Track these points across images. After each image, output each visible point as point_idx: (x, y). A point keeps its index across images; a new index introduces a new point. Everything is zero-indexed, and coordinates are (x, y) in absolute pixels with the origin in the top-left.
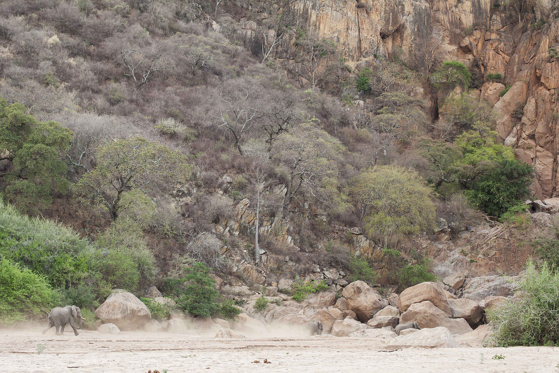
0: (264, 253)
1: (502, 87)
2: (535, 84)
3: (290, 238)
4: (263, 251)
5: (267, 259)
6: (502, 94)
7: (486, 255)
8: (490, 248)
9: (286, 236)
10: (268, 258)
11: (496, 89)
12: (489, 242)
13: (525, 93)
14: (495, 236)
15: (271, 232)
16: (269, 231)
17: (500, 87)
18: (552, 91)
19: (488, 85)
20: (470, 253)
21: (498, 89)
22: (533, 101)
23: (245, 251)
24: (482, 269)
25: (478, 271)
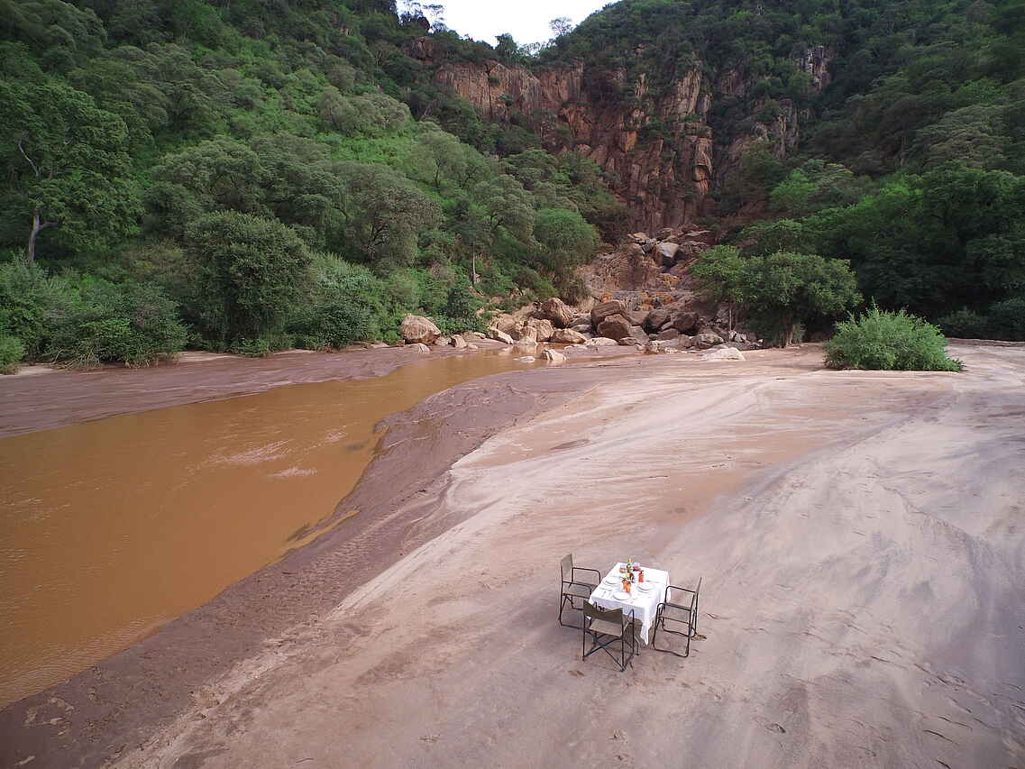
10: (481, 280)
13: (606, 153)
18: (626, 153)
22: (613, 160)
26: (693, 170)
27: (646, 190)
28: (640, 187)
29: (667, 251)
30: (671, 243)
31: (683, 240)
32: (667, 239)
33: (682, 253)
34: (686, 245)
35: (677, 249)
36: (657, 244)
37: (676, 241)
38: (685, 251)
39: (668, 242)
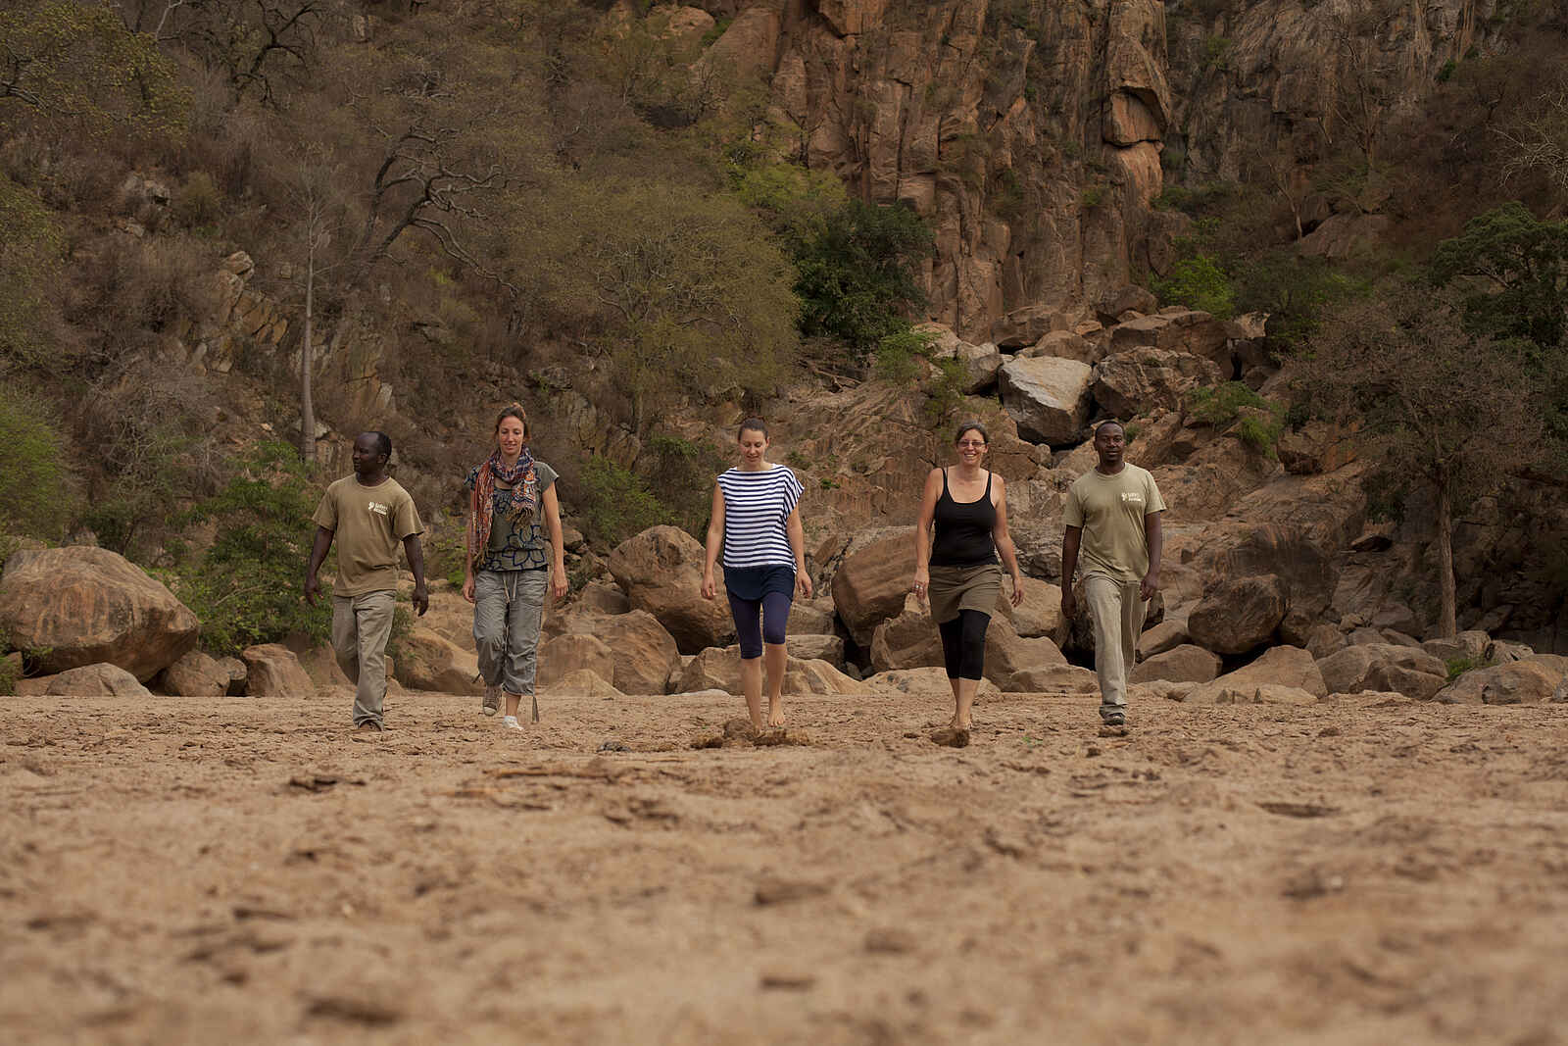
0: (325, 436)
1: (706, 21)
2: (802, 20)
3: (387, 391)
4: (321, 430)
5: (335, 456)
6: (709, 40)
7: (860, 468)
8: (870, 448)
9: (375, 384)
10: (336, 452)
11: (691, 24)
12: (861, 430)
13: (773, 38)
14: (876, 413)
15: (329, 366)
16: (324, 364)
17: (702, 18)
18: (851, 41)
19: (668, 13)
20: (816, 461)
21: (696, 23)
22: (799, 63)
23: (266, 426)
24: (857, 508)
25: (847, 512)
26: (1103, 101)
27: (932, 174)
28: (910, 162)
29: (1046, 387)
30: (1059, 359)
31: (1107, 346)
32: (1040, 347)
33: (1114, 391)
34: (1121, 363)
35: (1088, 381)
36: (1002, 364)
37: (1079, 353)
38: (1122, 386)
39: (1046, 357)
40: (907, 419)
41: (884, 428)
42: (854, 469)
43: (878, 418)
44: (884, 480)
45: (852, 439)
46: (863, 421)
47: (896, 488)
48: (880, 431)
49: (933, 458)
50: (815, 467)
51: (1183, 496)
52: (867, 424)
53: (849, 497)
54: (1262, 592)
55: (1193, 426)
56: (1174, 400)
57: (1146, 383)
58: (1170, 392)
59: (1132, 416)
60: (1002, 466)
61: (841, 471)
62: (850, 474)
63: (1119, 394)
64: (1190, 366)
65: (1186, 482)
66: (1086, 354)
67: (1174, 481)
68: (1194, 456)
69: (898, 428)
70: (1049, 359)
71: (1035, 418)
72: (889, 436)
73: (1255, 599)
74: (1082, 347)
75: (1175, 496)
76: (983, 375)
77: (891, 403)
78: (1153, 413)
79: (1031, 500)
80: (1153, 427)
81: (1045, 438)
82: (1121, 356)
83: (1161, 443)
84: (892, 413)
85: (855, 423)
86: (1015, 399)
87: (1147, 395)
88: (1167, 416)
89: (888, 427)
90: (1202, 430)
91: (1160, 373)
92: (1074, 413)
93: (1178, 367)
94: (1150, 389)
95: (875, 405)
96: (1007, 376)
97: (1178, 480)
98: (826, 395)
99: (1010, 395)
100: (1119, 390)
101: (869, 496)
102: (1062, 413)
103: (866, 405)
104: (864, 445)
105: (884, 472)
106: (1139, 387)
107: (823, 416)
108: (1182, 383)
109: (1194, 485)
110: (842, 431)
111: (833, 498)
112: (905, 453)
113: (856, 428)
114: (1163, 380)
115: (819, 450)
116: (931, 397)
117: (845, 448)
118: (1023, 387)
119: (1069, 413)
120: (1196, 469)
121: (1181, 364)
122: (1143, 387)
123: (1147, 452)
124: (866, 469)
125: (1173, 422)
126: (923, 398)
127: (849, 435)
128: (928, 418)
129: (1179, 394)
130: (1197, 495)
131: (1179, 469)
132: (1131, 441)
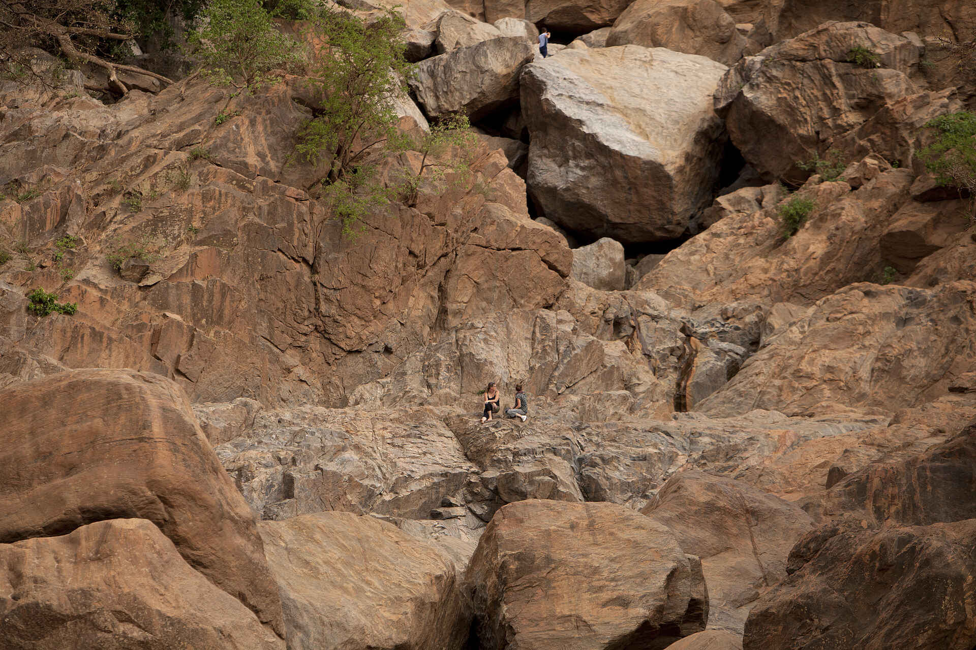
12: (142, 183)
29: (624, 111)
30: (661, 53)
31: (773, 26)
32: (624, 25)
33: (771, 121)
34: (791, 59)
35: (716, 99)
36: (528, 60)
37: (708, 41)
38: (791, 110)
39: (632, 48)
40: (252, 160)
41: (194, 179)
42: (116, 270)
43: (184, 155)
44: (187, 300)
45: (116, 202)
46: (149, 162)
47: (217, 319)
48: (183, 186)
49: (309, 253)
50: (19, 263)
51: (892, 353)
52: (156, 169)
53: (97, 335)
54: (927, 563)
55: (930, 197)
56: (902, 143)
57: (842, 103)
58: (893, 125)
59: (806, 175)
60: (479, 276)
61: (80, 276)
62: (104, 280)
63: (781, 128)
64: (947, 66)
65: (903, 322)
66: (724, 42)
67: (873, 319)
68: (928, 264)
69: (231, 179)
70: (638, 51)
71: (594, 181)
72: (206, 197)
73: (909, 581)
74: (717, 25)
75: (873, 354)
76: (487, 82)
77: (218, 123)
78: (851, 171)
79: (534, 355)
80: (847, 202)
81: (615, 226)
82: (792, 44)
83: (862, 237)
84: (216, 148)
85: (126, 167)
86: (554, 134)
87: (842, 129)
88: (884, 177)
89: (204, 177)
90: (952, 205)
91: (876, 81)
92: (681, 170)
93: (920, 70)
94: (852, 118)
95: (181, 128)
96: (538, 87)
97: (885, 316)
98: (83, 105)
99: (543, 127)
100: (782, 119)
101: (148, 334)
102: (655, 170)
103: (160, 127)
104: (145, 216)
105: (187, 280)
106: (826, 113)
107: (65, 150)
108: (922, 103)
109: (919, 330)
110: (97, 183)
111: (56, 336)
112: (240, 237)
113: (129, 179)
114: (881, 98)
115: (33, 225)
116: (317, 112)
117: (98, 223)
118: (570, 110)
119: (670, 169)
120: (929, 293)
121: (928, 62)
122: (836, 112)
123: (828, 257)
124: (145, 272)
125: (892, 189)
126: (297, 114)
127: (111, 193)
128: (304, 160)
129: (911, 126)
130: (925, 353)
131: (889, 293)
132: (794, 232)
